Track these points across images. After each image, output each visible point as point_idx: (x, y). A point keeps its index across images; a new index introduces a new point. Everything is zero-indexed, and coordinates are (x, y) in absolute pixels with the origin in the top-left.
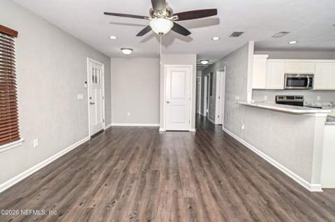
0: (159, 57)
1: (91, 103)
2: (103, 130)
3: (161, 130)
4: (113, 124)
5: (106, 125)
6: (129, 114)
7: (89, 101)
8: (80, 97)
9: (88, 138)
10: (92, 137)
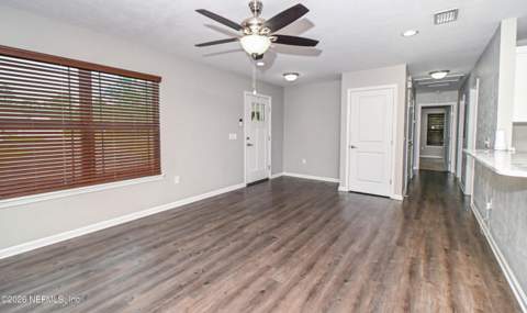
0: (339, 78)
1: (249, 145)
2: (267, 180)
3: (341, 188)
4: (285, 174)
5: (272, 173)
6: (304, 161)
7: (246, 142)
8: (233, 136)
9: (244, 185)
10: (249, 185)
